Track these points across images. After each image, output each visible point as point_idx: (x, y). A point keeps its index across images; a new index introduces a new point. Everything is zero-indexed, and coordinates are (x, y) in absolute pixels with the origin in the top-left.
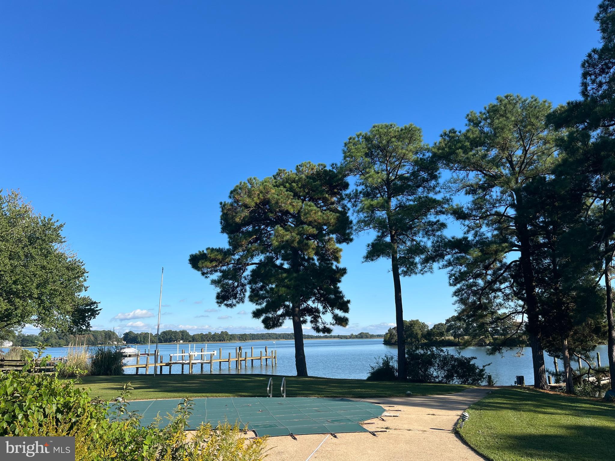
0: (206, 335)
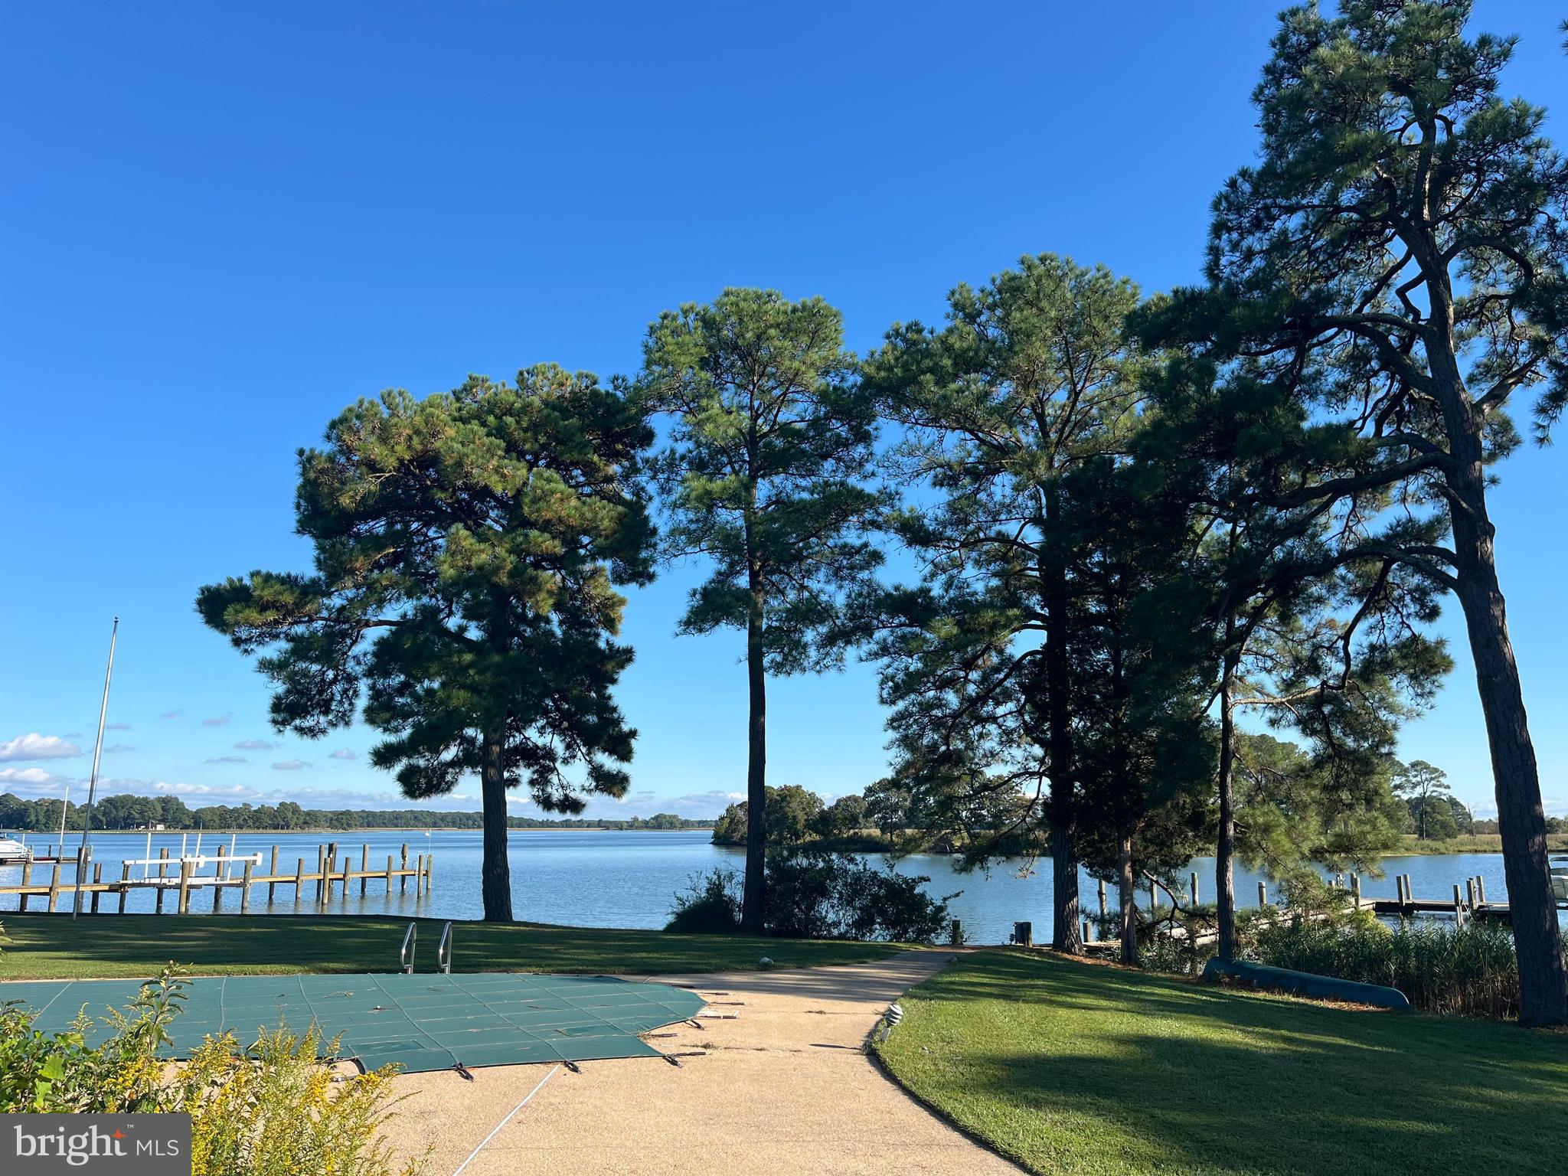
0: (235, 810)
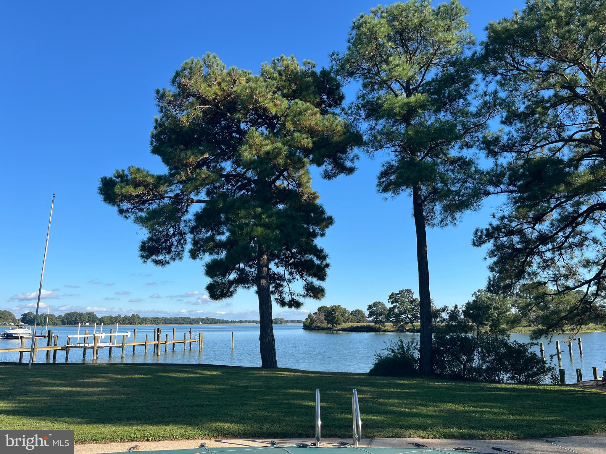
0: (115, 317)
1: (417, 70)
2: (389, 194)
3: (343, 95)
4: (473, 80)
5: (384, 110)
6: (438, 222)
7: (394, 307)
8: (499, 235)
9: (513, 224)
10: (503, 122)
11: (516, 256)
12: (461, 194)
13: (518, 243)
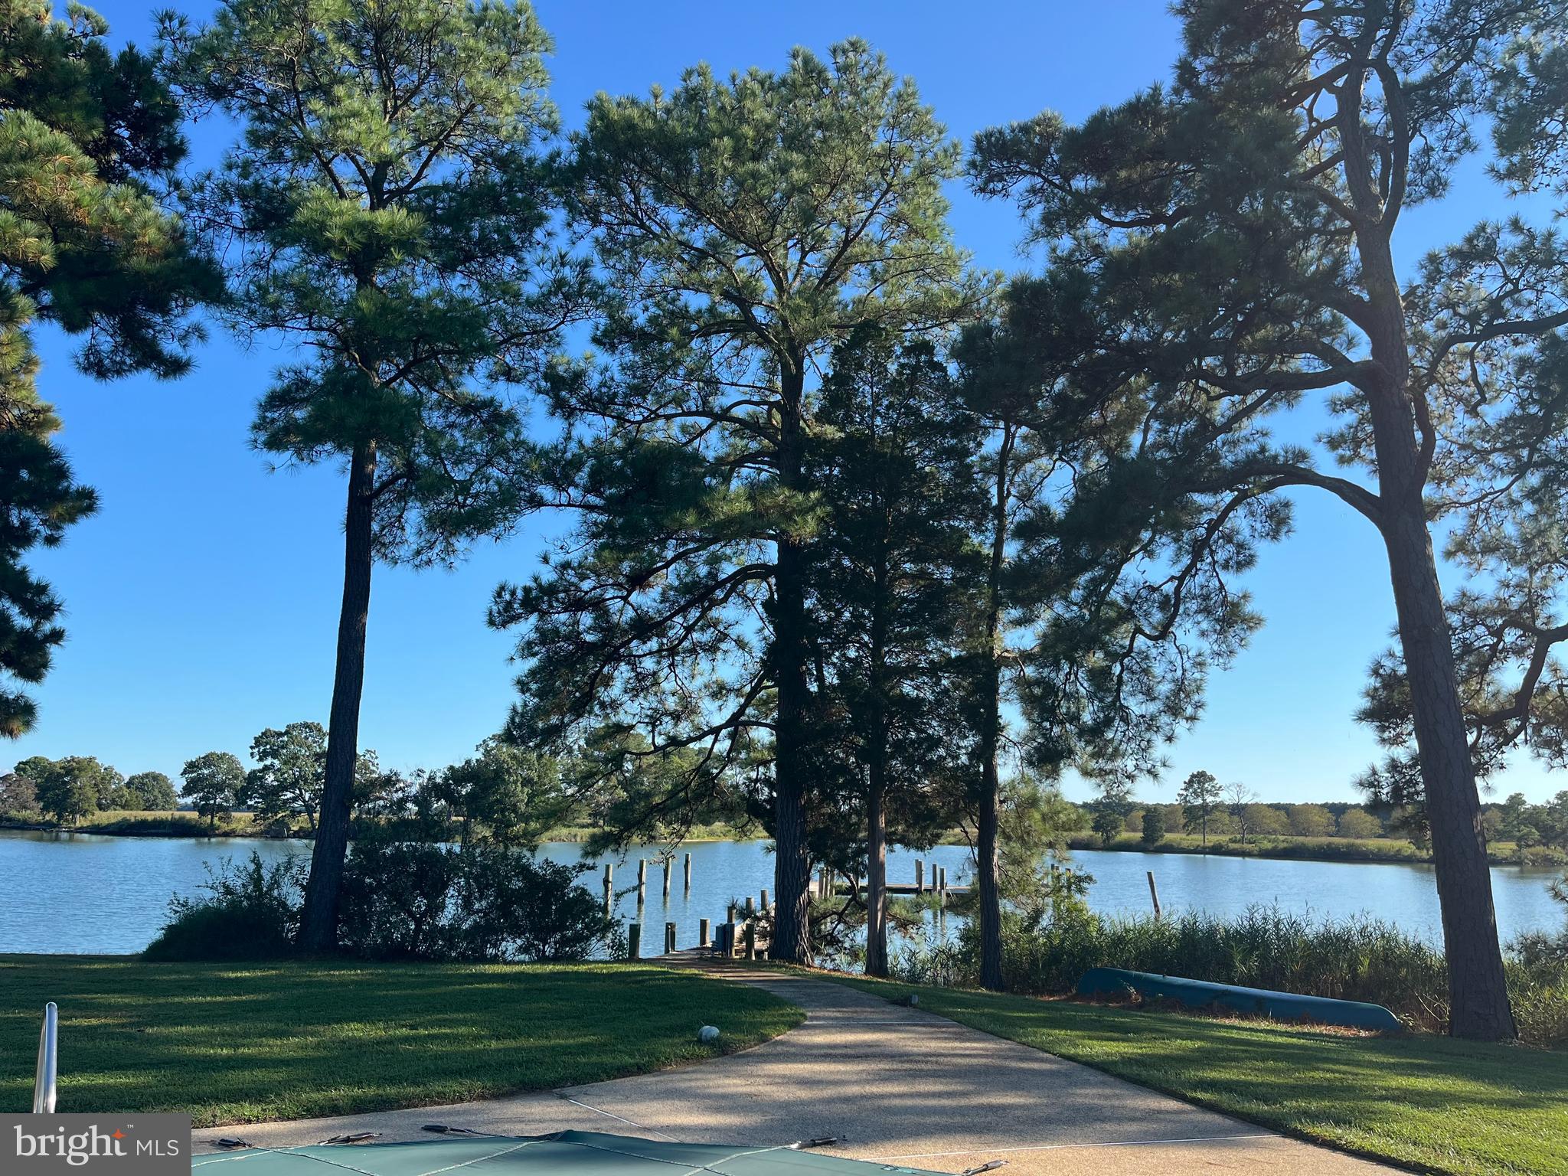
1: (407, 145)
2: (286, 456)
3: (182, 143)
4: (541, 219)
5: (300, 225)
6: (409, 554)
7: (266, 769)
8: (551, 606)
9: (586, 585)
10: (596, 340)
11: (582, 660)
12: (473, 491)
13: (588, 630)
